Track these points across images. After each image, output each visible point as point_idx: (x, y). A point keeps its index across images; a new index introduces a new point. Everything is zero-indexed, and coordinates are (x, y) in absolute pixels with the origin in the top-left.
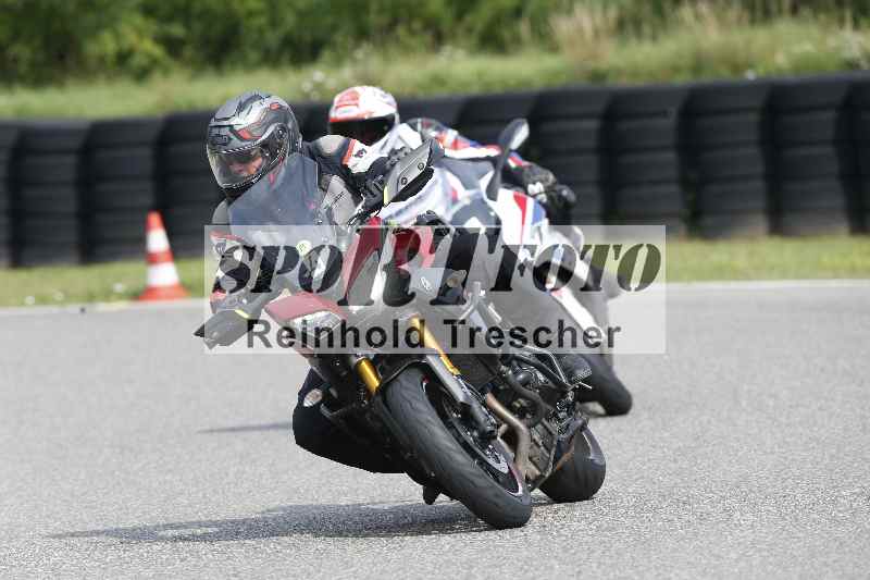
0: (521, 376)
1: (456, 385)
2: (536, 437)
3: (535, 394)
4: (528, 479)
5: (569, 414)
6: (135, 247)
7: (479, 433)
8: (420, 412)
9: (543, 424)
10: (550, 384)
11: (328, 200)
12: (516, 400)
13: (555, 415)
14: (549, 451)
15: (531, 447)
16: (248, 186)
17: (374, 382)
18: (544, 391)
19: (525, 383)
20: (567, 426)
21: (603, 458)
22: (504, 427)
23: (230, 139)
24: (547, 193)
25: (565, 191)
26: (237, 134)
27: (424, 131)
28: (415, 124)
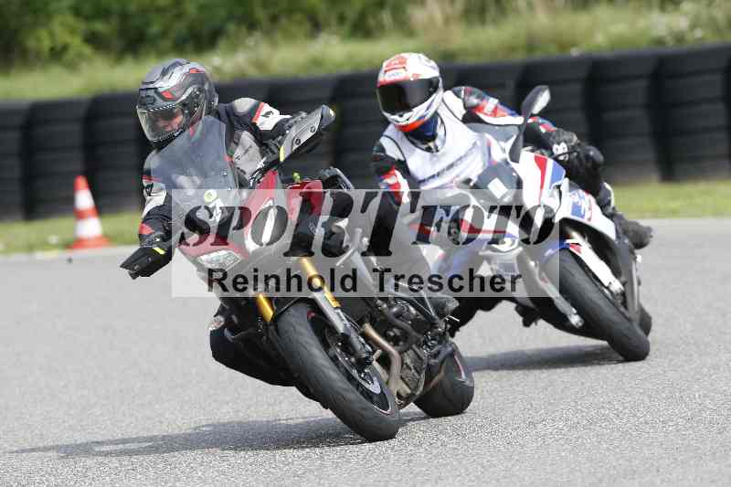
0: (395, 309)
1: (338, 318)
2: (408, 361)
3: (407, 325)
4: (400, 397)
5: (440, 342)
6: (66, 205)
7: (356, 359)
9: (413, 350)
10: (421, 317)
11: (239, 151)
12: (391, 330)
13: (425, 343)
14: (419, 373)
15: (403, 368)
17: (269, 312)
18: (416, 324)
19: (398, 315)
20: (439, 352)
21: (472, 381)
22: (378, 352)
23: (155, 100)
24: (569, 153)
25: (593, 152)
26: (160, 94)
27: (467, 98)
28: (460, 92)
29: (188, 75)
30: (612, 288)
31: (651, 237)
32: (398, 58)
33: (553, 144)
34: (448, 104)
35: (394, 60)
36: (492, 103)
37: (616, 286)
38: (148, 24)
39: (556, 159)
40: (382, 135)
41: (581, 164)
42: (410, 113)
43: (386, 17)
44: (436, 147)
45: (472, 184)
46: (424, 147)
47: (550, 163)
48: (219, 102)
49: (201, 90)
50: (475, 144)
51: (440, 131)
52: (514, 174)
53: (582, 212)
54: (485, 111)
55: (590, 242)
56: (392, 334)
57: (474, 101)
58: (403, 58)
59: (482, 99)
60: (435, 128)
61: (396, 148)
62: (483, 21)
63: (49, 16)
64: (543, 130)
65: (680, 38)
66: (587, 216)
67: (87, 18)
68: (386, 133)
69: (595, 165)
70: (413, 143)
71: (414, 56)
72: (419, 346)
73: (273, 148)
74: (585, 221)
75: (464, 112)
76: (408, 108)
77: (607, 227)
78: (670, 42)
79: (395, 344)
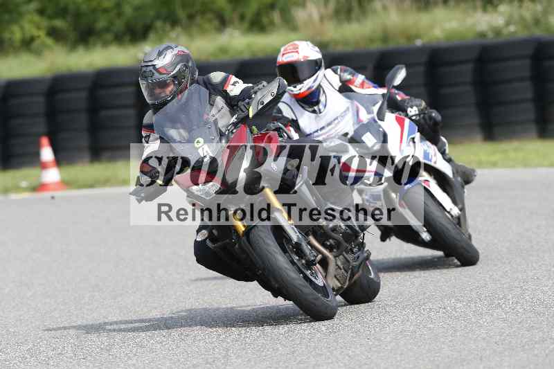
0: (331, 225)
1: (293, 231)
2: (339, 263)
3: (339, 237)
4: (333, 289)
5: (359, 250)
7: (306, 261)
8: (268, 245)
9: (343, 255)
10: (349, 231)
11: (214, 111)
12: (328, 240)
13: (351, 250)
14: (347, 272)
15: (336, 269)
16: (165, 103)
17: (242, 229)
18: (345, 235)
19: (333, 230)
20: (358, 257)
21: (379, 278)
22: (320, 256)
23: (153, 74)
24: (419, 115)
25: (434, 114)
26: (157, 70)
27: (342, 74)
28: (337, 70)
29: (177, 55)
30: (453, 213)
31: (475, 176)
32: (292, 45)
33: (408, 107)
34: (328, 79)
35: (289, 47)
36: (360, 78)
37: (455, 211)
39: (410, 118)
40: (279, 102)
41: (426, 122)
42: (302, 85)
44: (320, 110)
45: (349, 136)
46: (310, 109)
47: (407, 121)
48: (199, 75)
49: (186, 67)
50: (348, 108)
51: (322, 98)
52: (381, 129)
53: (430, 157)
54: (355, 84)
55: (435, 178)
56: (328, 244)
57: (347, 76)
58: (295, 45)
59: (353, 75)
60: (319, 95)
61: (290, 111)
63: (21, 15)
64: (399, 98)
65: (497, 32)
66: (433, 160)
67: (50, 18)
68: (283, 99)
69: (436, 123)
70: (303, 107)
71: (304, 43)
72: (347, 253)
73: (242, 107)
74: (432, 164)
75: (340, 84)
76: (300, 81)
77: (446, 168)
78: (490, 35)
79: (331, 251)
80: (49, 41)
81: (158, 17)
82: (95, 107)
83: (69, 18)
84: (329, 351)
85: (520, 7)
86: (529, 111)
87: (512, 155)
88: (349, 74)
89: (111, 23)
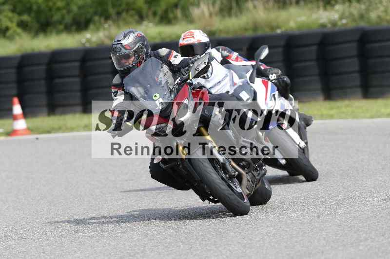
2: (249, 178)
3: (250, 160)
9: (251, 172)
11: (162, 75)
12: (242, 162)
14: (253, 184)
15: (247, 182)
16: (128, 69)
20: (260, 173)
22: (237, 173)
23: (121, 49)
24: (277, 79)
25: (286, 79)
26: (123, 47)
27: (223, 52)
28: (219, 49)
29: (137, 37)
30: (301, 146)
31: (312, 121)
33: (269, 74)
36: (235, 55)
37: (303, 144)
38: (52, 16)
41: (280, 85)
43: (179, 13)
44: (208, 76)
50: (227, 75)
52: (252, 89)
54: (232, 58)
57: (226, 53)
59: (231, 53)
62: (230, 15)
64: (262, 68)
65: (334, 24)
67: (20, 14)
69: (286, 85)
71: (198, 31)
72: (254, 171)
75: (222, 59)
79: (243, 169)
80: (19, 30)
81: (95, 13)
82: (51, 76)
83: (33, 15)
84: (216, 247)
85: (350, 6)
86: (356, 79)
87: (344, 110)
88: (228, 52)
89: (63, 18)
